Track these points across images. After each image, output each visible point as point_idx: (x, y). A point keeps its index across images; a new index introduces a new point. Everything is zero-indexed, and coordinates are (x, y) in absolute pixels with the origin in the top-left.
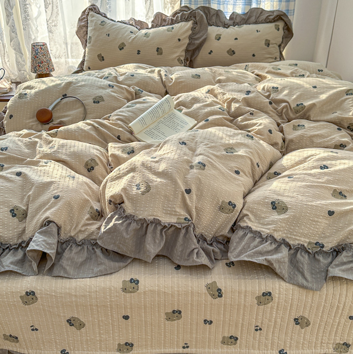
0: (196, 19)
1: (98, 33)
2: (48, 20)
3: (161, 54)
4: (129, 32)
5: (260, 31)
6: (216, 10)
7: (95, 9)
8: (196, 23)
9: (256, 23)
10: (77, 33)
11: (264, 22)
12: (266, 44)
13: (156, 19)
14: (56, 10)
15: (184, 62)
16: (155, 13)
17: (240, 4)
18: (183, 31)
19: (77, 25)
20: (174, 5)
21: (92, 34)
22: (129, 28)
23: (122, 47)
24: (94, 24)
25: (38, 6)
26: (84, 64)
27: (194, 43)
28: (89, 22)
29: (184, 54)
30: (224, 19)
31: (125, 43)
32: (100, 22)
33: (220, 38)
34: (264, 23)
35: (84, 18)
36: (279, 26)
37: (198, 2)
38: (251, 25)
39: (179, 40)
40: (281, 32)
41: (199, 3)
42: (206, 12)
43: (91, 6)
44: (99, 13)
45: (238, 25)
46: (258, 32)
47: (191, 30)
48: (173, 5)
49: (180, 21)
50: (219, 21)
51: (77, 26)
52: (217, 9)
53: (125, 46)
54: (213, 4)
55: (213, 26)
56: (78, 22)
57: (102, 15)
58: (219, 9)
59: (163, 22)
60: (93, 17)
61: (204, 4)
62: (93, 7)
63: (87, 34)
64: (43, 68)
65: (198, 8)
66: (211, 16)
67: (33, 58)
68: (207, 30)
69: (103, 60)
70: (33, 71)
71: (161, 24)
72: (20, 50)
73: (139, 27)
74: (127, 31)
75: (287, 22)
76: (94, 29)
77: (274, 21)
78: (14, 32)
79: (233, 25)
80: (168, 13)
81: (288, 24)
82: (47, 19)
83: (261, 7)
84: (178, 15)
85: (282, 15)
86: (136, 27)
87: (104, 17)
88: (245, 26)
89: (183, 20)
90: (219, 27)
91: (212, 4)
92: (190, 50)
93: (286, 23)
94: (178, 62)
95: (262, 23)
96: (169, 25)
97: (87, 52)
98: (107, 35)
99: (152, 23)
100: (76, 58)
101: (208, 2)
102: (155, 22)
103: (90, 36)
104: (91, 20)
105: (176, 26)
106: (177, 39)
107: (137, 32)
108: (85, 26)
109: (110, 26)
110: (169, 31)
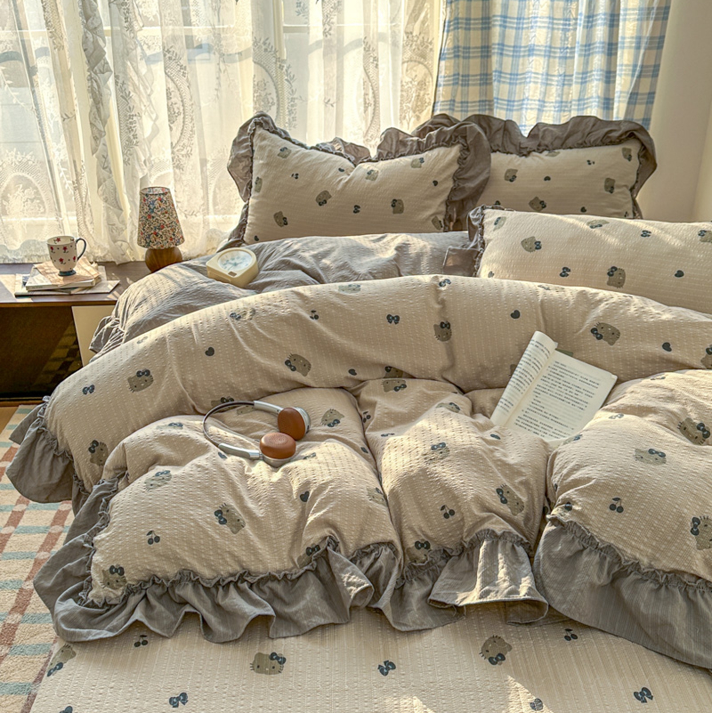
0: (466, 141)
1: (274, 172)
2: (174, 145)
3: (401, 211)
4: (336, 169)
5: (594, 163)
6: (502, 121)
7: (267, 122)
8: (468, 150)
9: (583, 145)
10: (230, 169)
11: (601, 144)
12: (606, 187)
13: (387, 143)
14: (191, 125)
15: (445, 223)
16: (383, 129)
17: (550, 111)
18: (441, 165)
19: (229, 154)
20: (420, 113)
21: (263, 173)
22: (336, 162)
23: (324, 199)
24: (266, 154)
25: (154, 116)
26: (244, 230)
27: (464, 188)
28: (255, 148)
29: (443, 208)
30: (520, 138)
31: (329, 191)
32: (278, 151)
33: (515, 177)
34: (600, 146)
35: (245, 141)
36: (630, 150)
37: (467, 107)
38: (574, 151)
39: (436, 183)
40: (635, 162)
41: (469, 109)
42: (485, 125)
43: (258, 116)
44: (275, 131)
45: (549, 150)
46: (590, 164)
47: (458, 163)
48: (417, 113)
49: (434, 145)
50: (508, 141)
51: (231, 155)
52: (504, 119)
53: (330, 197)
54: (498, 110)
55: (498, 152)
56: (232, 148)
57: (280, 136)
58: (510, 119)
59: (400, 147)
60: (264, 139)
61: (479, 110)
62: (262, 119)
63: (251, 172)
64: (164, 238)
65: (468, 119)
66: (493, 133)
67: (143, 219)
68: (489, 161)
69: (286, 224)
70: (143, 244)
71: (397, 152)
72: (117, 202)
73: (353, 159)
74: (331, 168)
75: (645, 143)
76: (267, 165)
77: (619, 141)
78: (106, 168)
79: (538, 149)
80: (408, 128)
81: (648, 146)
82: (172, 143)
84: (432, 133)
85: (635, 130)
86: (349, 159)
87: (285, 138)
88: (563, 153)
89: (441, 143)
90: (509, 155)
91: (495, 110)
92: (455, 202)
93: (643, 145)
94: (433, 226)
95: (596, 146)
96: (413, 154)
97: (252, 205)
98: (293, 175)
99: (380, 150)
100: (224, 214)
101: (487, 107)
102: (386, 147)
103: (260, 177)
104: (259, 145)
105: (427, 156)
106: (431, 181)
107: (351, 170)
108: (247, 156)
109: (299, 158)
110: (414, 166)
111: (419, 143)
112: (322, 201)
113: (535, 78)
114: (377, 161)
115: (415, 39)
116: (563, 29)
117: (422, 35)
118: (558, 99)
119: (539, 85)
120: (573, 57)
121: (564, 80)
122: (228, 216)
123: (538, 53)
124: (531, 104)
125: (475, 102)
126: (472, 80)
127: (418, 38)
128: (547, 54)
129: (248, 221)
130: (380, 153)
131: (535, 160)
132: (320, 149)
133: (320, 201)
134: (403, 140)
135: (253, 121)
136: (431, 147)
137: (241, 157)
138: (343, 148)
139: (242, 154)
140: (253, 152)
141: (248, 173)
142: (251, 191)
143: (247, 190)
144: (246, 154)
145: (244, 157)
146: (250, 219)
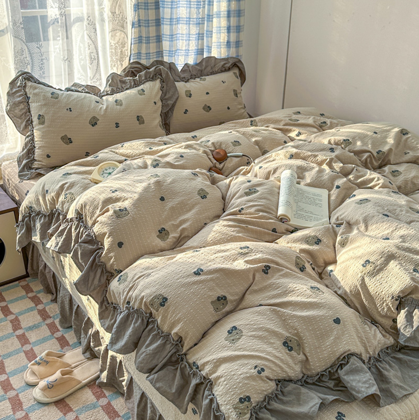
0: (161, 76)
1: (52, 109)
3: (143, 122)
4: (94, 102)
5: (225, 82)
7: (31, 77)
9: (213, 73)
10: (9, 113)
12: (234, 94)
17: (192, 55)
20: (123, 62)
21: (44, 111)
23: (95, 122)
27: (168, 104)
28: (30, 96)
32: (50, 95)
33: (191, 94)
35: (18, 91)
36: (236, 73)
37: (150, 56)
39: (155, 103)
44: (39, 82)
45: (198, 78)
47: (161, 90)
48: (121, 62)
50: (174, 74)
52: (169, 62)
56: (8, 98)
58: (171, 62)
60: (35, 88)
61: (156, 57)
62: (27, 75)
63: (30, 112)
69: (72, 142)
74: (90, 101)
76: (45, 105)
77: (229, 69)
79: (192, 78)
83: (212, 55)
84: (141, 73)
85: (237, 62)
87: (48, 86)
88: (207, 78)
89: (148, 79)
91: (164, 57)
93: (240, 70)
95: (219, 73)
96: (133, 87)
97: (37, 135)
98: (67, 109)
99: (111, 88)
101: (160, 55)
102: (114, 85)
103: (41, 114)
104: (32, 93)
105: (144, 87)
106: (153, 102)
107: (101, 101)
108: (22, 102)
109: (67, 98)
110: (140, 95)
111: (134, 80)
113: (182, 37)
114: (112, 94)
115: (118, 16)
116: (197, 8)
117: (121, 14)
118: (196, 48)
119: (184, 41)
120: (204, 23)
121: (199, 37)
123: (182, 22)
124: (181, 53)
125: (154, 53)
126: (151, 40)
127: (120, 15)
128: (188, 22)
129: (35, 146)
130: (112, 89)
131: (196, 84)
132: (72, 91)
133: (92, 123)
134: (121, 80)
135: (21, 78)
136: (143, 82)
137: (17, 103)
138: (85, 89)
139: (18, 101)
140: (28, 98)
141: (26, 113)
142: (32, 125)
143: (26, 125)
144: (22, 101)
145: (20, 102)
146: (37, 144)
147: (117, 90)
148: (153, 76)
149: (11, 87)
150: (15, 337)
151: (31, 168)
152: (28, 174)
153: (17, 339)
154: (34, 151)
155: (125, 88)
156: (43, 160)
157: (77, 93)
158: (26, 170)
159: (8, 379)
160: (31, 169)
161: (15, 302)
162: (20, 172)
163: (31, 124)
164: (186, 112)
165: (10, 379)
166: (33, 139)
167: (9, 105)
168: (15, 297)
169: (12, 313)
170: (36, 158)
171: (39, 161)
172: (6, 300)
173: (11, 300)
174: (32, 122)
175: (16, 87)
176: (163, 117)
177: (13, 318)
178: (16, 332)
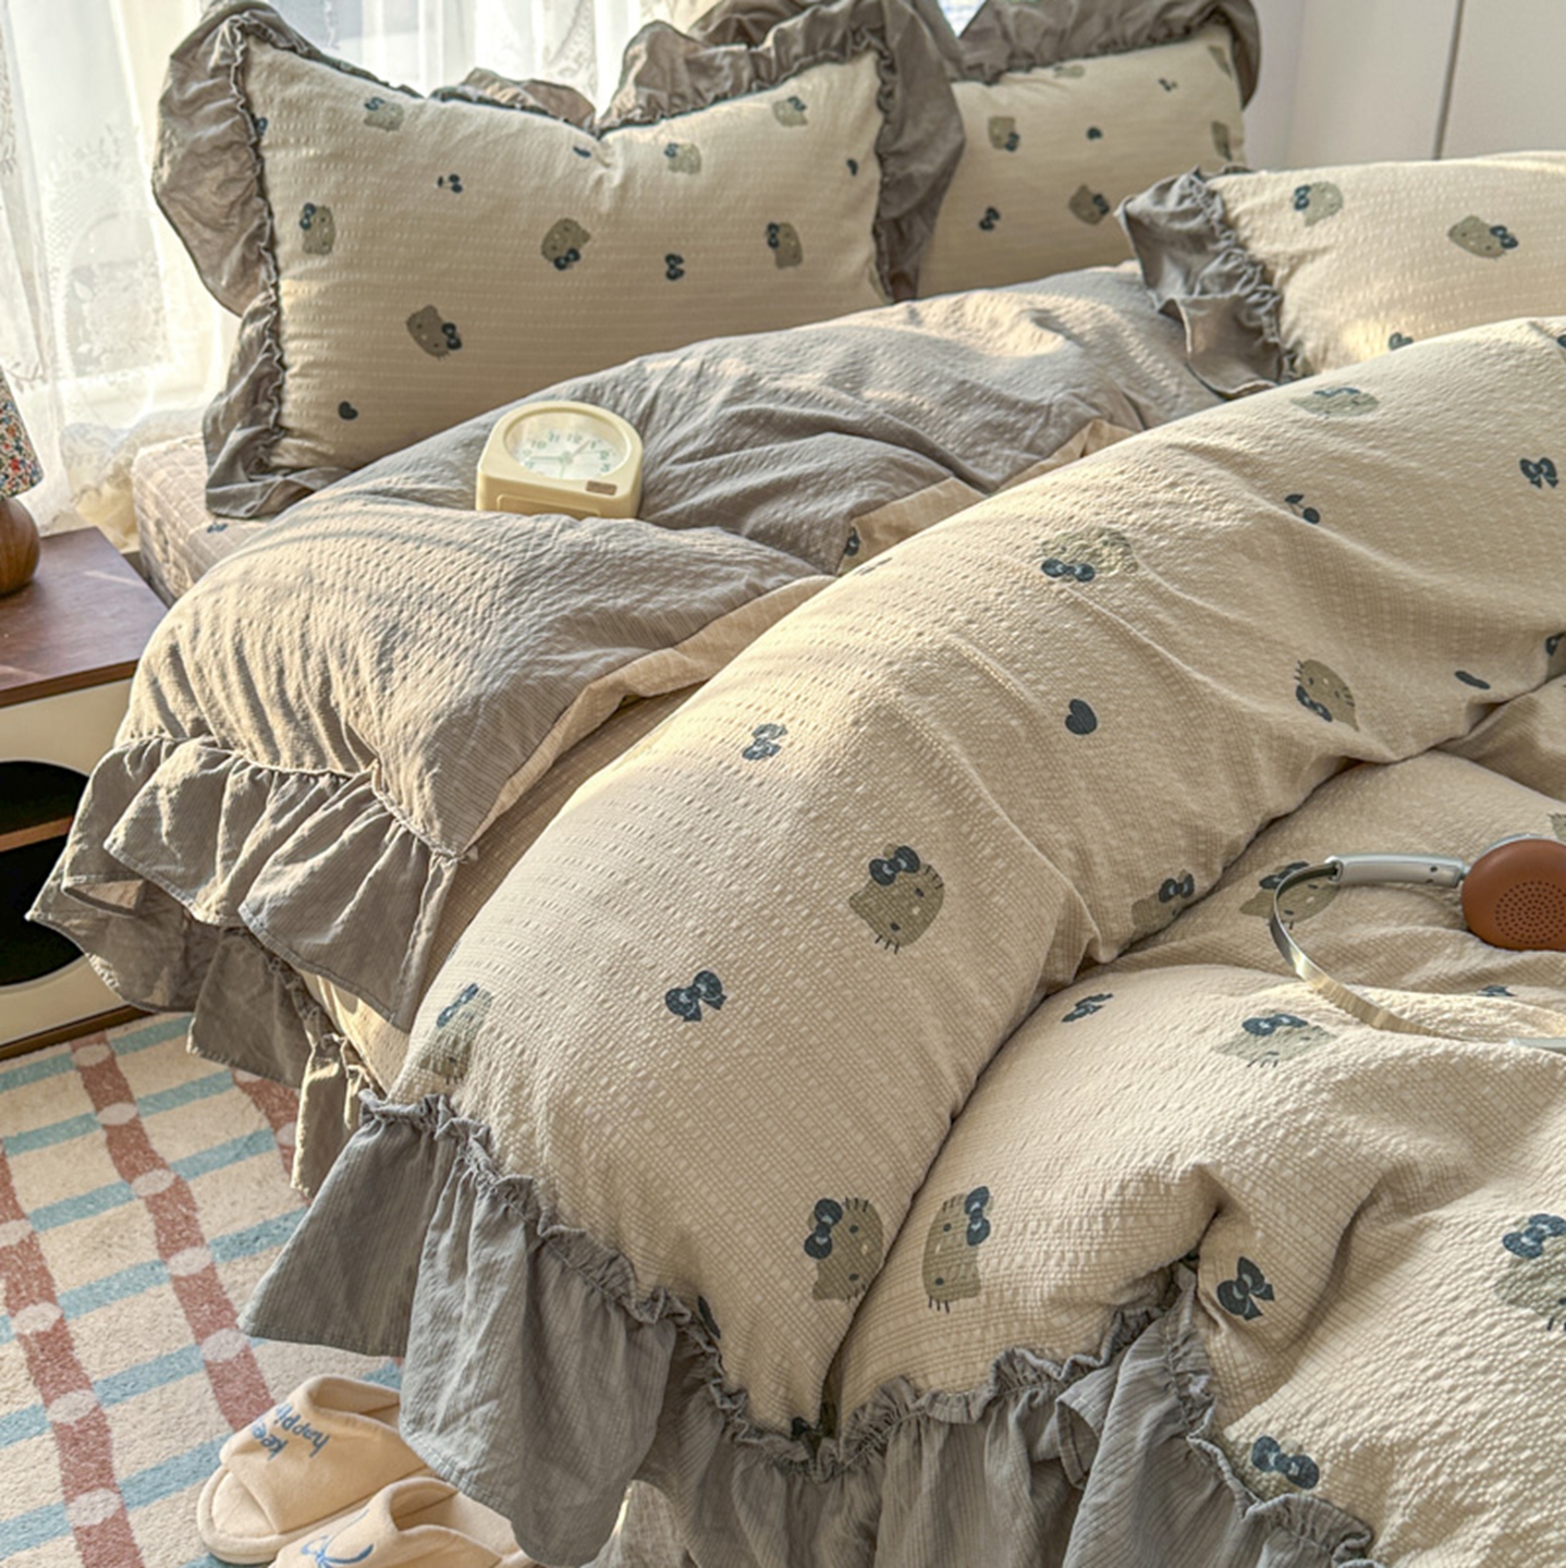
0: (883, 39)
1: (371, 179)
3: (796, 257)
4: (567, 151)
5: (1176, 85)
7: (273, 27)
10: (166, 198)
12: (1217, 145)
21: (331, 187)
23: (569, 245)
27: (910, 176)
28: (265, 112)
31: (578, 218)
32: (361, 111)
33: (1015, 136)
36: (1221, 50)
39: (853, 166)
43: (238, 9)
46: (1168, 88)
47: (880, 106)
49: (803, 60)
53: (585, 237)
56: (164, 125)
60: (292, 77)
63: (263, 193)
69: (456, 345)
71: (699, 93)
77: (1187, 33)
79: (1016, 65)
84: (786, 25)
88: (1092, 66)
89: (821, 54)
92: (888, 224)
96: (749, 91)
97: (293, 308)
98: (440, 182)
99: (646, 91)
100: (117, 365)
102: (658, 81)
103: (317, 203)
104: (277, 100)
105: (801, 89)
106: (842, 162)
107: (600, 151)
108: (230, 145)
109: (439, 128)
110: (786, 122)
111: (754, 58)
112: (564, 253)
114: (650, 123)
122: (132, 374)
129: (287, 359)
130: (650, 99)
131: (1037, 90)
132: (465, 98)
133: (557, 254)
134: (692, 56)
135: (224, 27)
136: (796, 66)
137: (206, 149)
138: (524, 94)
139: (211, 139)
140: (259, 125)
141: (246, 203)
142: (275, 258)
143: (244, 260)
144: (228, 139)
145: (223, 147)
146: (299, 351)
147: (672, 105)
148: (844, 37)
149: (180, 75)
150: (168, 1287)
151: (264, 468)
152: (249, 495)
153: (174, 1298)
154: (280, 387)
155: (710, 96)
156: (321, 433)
157: (487, 109)
158: (241, 473)
159: (119, 1522)
160: (264, 473)
161: (174, 1105)
162: (212, 483)
163: (267, 255)
164: (990, 219)
165: (133, 1518)
166: (274, 330)
167: (166, 159)
168: (176, 1083)
169: (155, 1161)
170: (289, 422)
171: (304, 435)
172: (137, 1095)
173: (157, 1098)
174: (273, 243)
175: (201, 75)
176: (883, 239)
177: (162, 1187)
178: (172, 1261)
